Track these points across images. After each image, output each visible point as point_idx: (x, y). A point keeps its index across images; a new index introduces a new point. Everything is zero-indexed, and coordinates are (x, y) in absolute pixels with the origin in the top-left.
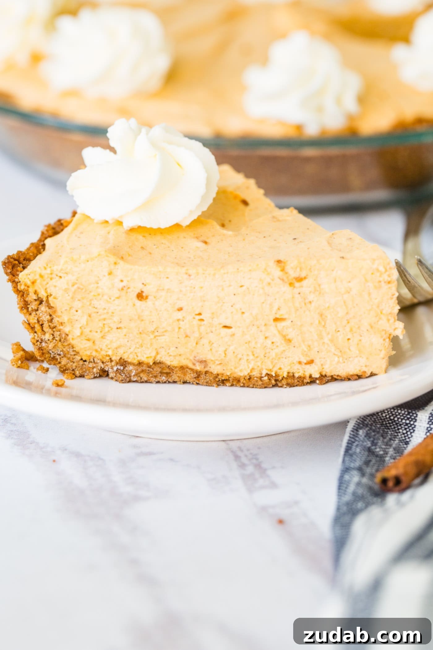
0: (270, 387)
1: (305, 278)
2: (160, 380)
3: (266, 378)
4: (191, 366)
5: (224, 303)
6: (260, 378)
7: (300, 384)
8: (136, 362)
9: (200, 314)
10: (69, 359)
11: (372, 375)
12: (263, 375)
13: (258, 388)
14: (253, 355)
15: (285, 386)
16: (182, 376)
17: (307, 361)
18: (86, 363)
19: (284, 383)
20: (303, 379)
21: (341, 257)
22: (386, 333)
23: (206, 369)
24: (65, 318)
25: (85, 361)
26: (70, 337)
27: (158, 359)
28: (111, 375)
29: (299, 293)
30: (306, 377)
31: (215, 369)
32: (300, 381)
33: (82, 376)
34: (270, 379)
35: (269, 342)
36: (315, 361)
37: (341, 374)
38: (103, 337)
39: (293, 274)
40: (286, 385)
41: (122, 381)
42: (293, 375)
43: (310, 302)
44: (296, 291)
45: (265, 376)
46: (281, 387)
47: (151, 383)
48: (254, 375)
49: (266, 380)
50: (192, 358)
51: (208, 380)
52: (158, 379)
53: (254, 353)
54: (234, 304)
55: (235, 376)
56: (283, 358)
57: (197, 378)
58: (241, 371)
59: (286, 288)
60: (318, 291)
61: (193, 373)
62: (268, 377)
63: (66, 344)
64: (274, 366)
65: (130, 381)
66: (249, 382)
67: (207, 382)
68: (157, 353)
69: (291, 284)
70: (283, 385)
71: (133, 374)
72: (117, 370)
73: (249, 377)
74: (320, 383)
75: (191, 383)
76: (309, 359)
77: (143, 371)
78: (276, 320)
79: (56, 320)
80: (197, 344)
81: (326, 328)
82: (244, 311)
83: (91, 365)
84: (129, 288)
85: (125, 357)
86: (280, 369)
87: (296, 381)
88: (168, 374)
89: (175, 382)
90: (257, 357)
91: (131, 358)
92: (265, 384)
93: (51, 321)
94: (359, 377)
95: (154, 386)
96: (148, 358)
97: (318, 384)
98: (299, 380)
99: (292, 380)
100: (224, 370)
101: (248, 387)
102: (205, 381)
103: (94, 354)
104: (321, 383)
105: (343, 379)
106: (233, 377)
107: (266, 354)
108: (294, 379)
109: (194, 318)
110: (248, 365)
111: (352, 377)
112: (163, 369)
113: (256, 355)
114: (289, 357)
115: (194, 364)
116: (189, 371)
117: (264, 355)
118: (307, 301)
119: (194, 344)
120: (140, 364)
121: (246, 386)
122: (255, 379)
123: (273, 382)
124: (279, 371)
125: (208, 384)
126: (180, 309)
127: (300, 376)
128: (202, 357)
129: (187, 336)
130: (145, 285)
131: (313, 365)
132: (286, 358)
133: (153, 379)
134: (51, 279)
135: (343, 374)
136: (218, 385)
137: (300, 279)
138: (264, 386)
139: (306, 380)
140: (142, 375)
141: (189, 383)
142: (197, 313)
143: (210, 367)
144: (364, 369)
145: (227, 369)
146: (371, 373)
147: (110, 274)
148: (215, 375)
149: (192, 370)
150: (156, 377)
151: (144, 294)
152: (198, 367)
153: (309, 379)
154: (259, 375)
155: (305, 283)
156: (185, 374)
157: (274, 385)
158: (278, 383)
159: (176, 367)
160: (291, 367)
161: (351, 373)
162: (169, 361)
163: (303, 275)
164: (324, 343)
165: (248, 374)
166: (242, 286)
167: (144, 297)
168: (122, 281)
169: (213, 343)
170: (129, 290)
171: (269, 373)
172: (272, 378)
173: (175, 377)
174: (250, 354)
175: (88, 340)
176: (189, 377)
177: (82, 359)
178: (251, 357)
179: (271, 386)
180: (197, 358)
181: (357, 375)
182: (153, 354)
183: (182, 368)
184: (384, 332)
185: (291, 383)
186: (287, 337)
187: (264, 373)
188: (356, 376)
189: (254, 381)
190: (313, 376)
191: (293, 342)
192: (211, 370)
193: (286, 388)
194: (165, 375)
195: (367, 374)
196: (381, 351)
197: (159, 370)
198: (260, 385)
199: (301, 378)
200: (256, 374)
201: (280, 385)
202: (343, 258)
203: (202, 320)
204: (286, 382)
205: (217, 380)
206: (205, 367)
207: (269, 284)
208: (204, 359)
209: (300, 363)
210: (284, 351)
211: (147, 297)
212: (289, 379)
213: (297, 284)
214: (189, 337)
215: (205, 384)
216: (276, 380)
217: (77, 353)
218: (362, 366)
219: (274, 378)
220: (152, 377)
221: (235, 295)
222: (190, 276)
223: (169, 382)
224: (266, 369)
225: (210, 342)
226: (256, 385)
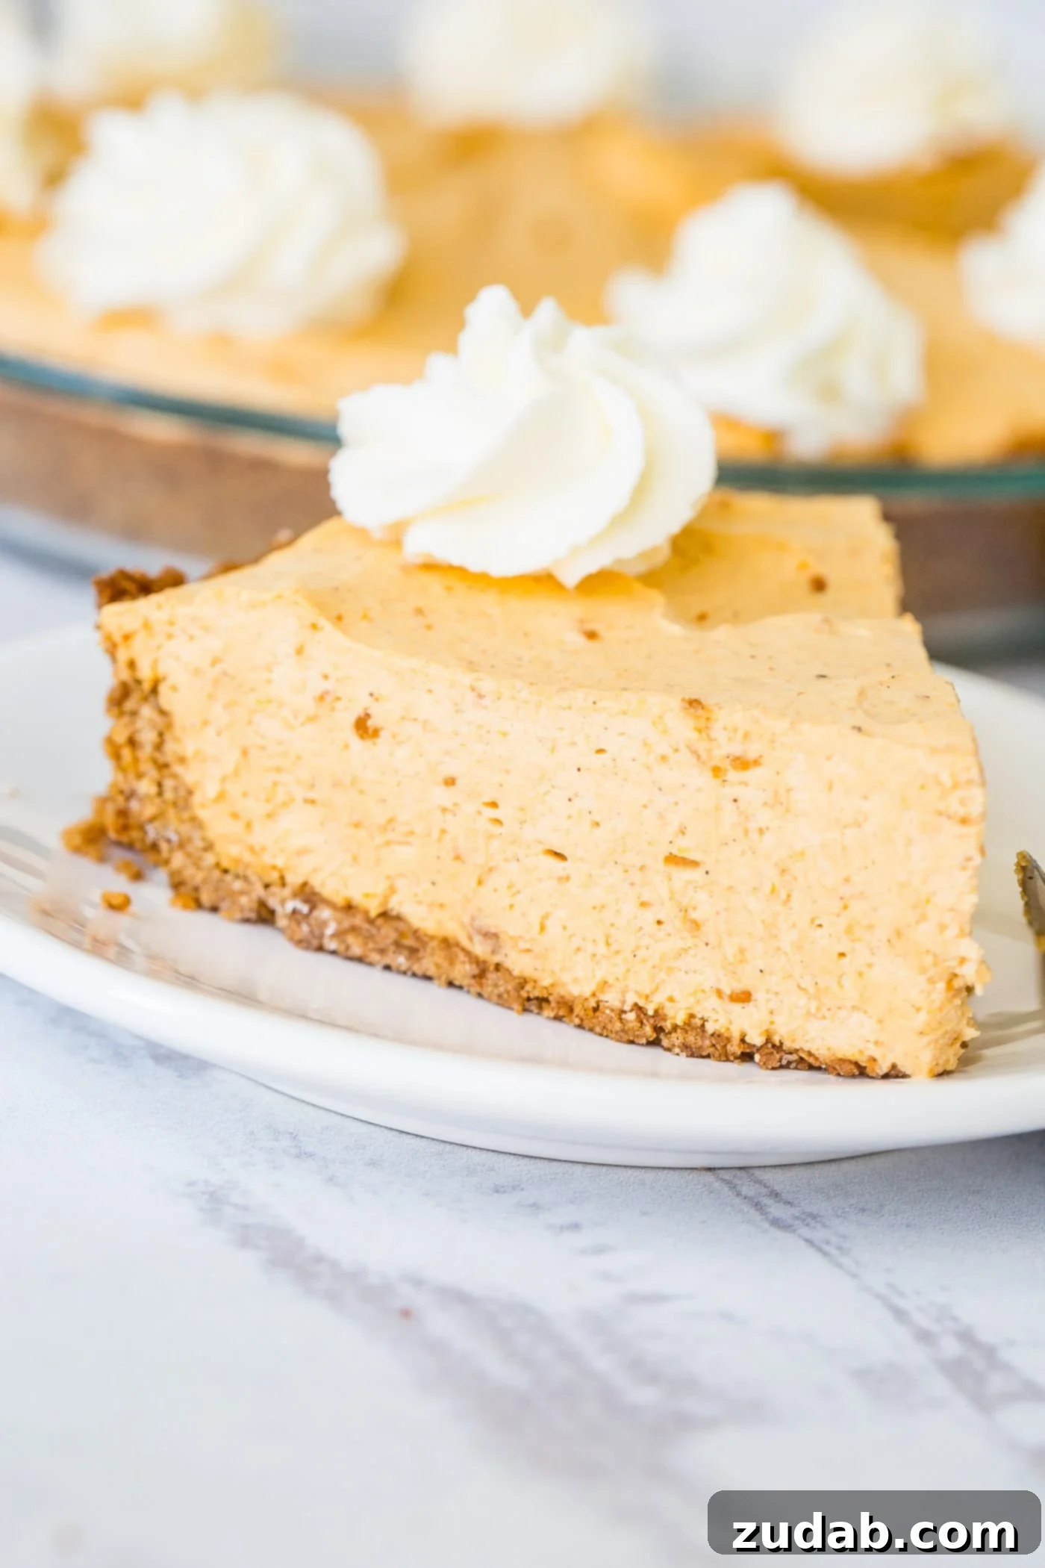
0: (641, 1042)
1: (756, 763)
2: (393, 965)
3: (631, 1016)
4: (465, 942)
5: (553, 787)
6: (618, 1012)
7: (717, 1054)
8: (339, 900)
9: (494, 805)
10: (189, 855)
11: (894, 1074)
12: (627, 1008)
13: (612, 1039)
14: (608, 944)
15: (677, 1050)
16: (445, 964)
17: (733, 992)
18: (229, 878)
19: (677, 1042)
20: (725, 1042)
21: (854, 727)
22: (935, 964)
23: (496, 959)
24: (189, 748)
25: (226, 871)
26: (197, 799)
27: (395, 905)
28: (282, 922)
29: (735, 801)
30: (731, 1037)
31: (519, 964)
32: (718, 1047)
33: (214, 909)
34: (642, 1023)
35: (649, 916)
36: (755, 996)
37: (818, 1050)
38: (270, 816)
39: (725, 746)
40: (679, 1047)
41: (302, 943)
42: (703, 1026)
43: (761, 831)
44: (731, 791)
45: (631, 1011)
46: (669, 1050)
47: (371, 964)
48: (607, 1002)
49: (631, 1022)
50: (466, 920)
51: (502, 989)
52: (387, 960)
53: (610, 941)
54: (576, 795)
55: (563, 992)
56: (680, 970)
57: (477, 979)
58: (576, 980)
59: (703, 779)
60: (782, 804)
61: (471, 962)
62: (638, 1016)
63: (186, 815)
64: (657, 989)
65: (320, 949)
66: (594, 1017)
67: (500, 996)
68: (392, 890)
69: (717, 771)
70: (674, 1045)
71: (329, 931)
72: (295, 912)
73: (594, 1005)
74: (762, 1063)
75: (466, 989)
76: (739, 987)
77: (353, 929)
78: (672, 859)
79: (170, 747)
80: (480, 882)
81: (791, 909)
82: (597, 819)
83: (238, 885)
84: (338, 699)
85: (316, 883)
86: (671, 999)
87: (707, 1043)
88: (413, 952)
89: (428, 978)
90: (617, 952)
91: (329, 887)
92: (630, 1033)
93: (159, 746)
94: (861, 1071)
95: (377, 975)
96: (367, 895)
97: (758, 1064)
98: (714, 1042)
99: (698, 1037)
100: (536, 969)
101: (591, 1030)
102: (496, 991)
103: (247, 857)
104: (765, 1064)
105: (824, 1066)
106: (559, 994)
107: (638, 948)
108: (703, 1037)
109: (479, 813)
110: (593, 971)
111: (840, 1065)
112: (402, 935)
113: (614, 947)
114: (695, 972)
115: (470, 939)
116: (462, 957)
117: (633, 951)
118: (753, 826)
119: (474, 883)
120: (349, 908)
121: (587, 1028)
122: (608, 1012)
123: (648, 1030)
124: (668, 1005)
125: (502, 1001)
126: (450, 782)
127: (717, 1033)
128: (490, 923)
129: (458, 858)
130: (377, 700)
131: (750, 1007)
132: (686, 972)
133: (374, 957)
134: (170, 636)
135: (820, 1052)
136: (525, 1010)
137: (742, 763)
138: (626, 1038)
139: (732, 1046)
140: (350, 939)
141: (460, 987)
142: (487, 799)
143: (506, 955)
144: (873, 1051)
145: (543, 970)
146: (894, 1066)
147: (299, 651)
148: (517, 981)
149: (468, 953)
150: (382, 951)
151: (370, 723)
152: (480, 949)
153: (739, 1046)
154: (617, 1004)
155: (751, 775)
156: (452, 962)
157: (651, 1039)
158: (662, 1036)
159: (432, 938)
160: (698, 1002)
161: (840, 1055)
162: (419, 917)
163: (752, 751)
164: (778, 949)
165: (594, 995)
166: (600, 751)
167: (370, 731)
168: (326, 677)
169: (518, 892)
170: (338, 705)
171: (641, 1003)
172: (648, 1021)
173: (427, 965)
174: (601, 941)
175: (235, 816)
176: (463, 970)
177: (217, 865)
178: (602, 949)
179: (644, 1041)
180: (477, 923)
181: (857, 1064)
182: (381, 888)
183: (447, 944)
184: (929, 960)
185: (693, 1046)
186: (694, 915)
187: (631, 999)
188: (852, 1067)
189: (604, 1016)
190: (748, 1039)
191: (703, 929)
192: (508, 963)
193: (678, 1054)
194: (406, 953)
195: (880, 1068)
196: (918, 1010)
197: (393, 936)
198: (617, 1033)
199: (720, 1039)
200: (611, 999)
201: (665, 1042)
202: (859, 729)
203: (498, 822)
204: (681, 1040)
205: (524, 994)
206: (493, 952)
207: (664, 758)
208: (493, 930)
209: (719, 993)
210: (686, 950)
211: (377, 733)
212: (689, 1033)
213: (733, 775)
214: (463, 862)
215: (495, 998)
216: (658, 1030)
217: (209, 847)
218: (868, 1041)
219: (652, 1021)
220: (373, 950)
221: (579, 770)
222: (481, 696)
223: (414, 975)
224: (637, 993)
225: (510, 886)
226: (607, 1029)
